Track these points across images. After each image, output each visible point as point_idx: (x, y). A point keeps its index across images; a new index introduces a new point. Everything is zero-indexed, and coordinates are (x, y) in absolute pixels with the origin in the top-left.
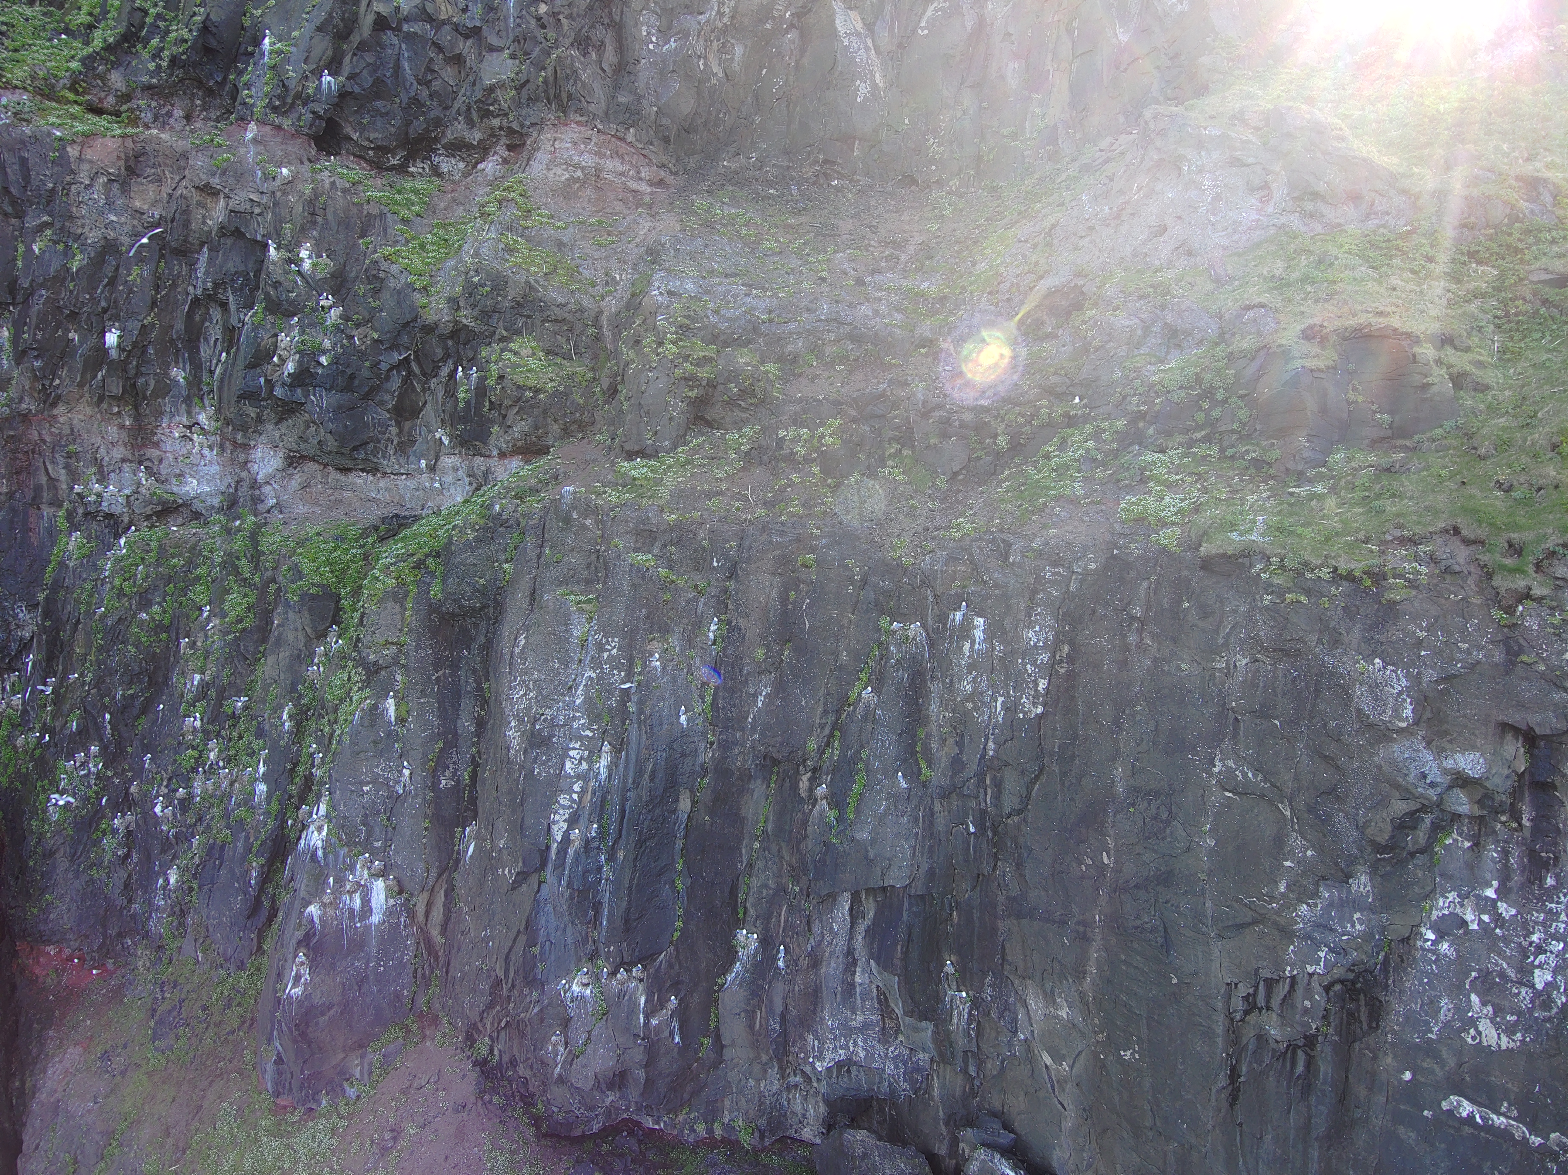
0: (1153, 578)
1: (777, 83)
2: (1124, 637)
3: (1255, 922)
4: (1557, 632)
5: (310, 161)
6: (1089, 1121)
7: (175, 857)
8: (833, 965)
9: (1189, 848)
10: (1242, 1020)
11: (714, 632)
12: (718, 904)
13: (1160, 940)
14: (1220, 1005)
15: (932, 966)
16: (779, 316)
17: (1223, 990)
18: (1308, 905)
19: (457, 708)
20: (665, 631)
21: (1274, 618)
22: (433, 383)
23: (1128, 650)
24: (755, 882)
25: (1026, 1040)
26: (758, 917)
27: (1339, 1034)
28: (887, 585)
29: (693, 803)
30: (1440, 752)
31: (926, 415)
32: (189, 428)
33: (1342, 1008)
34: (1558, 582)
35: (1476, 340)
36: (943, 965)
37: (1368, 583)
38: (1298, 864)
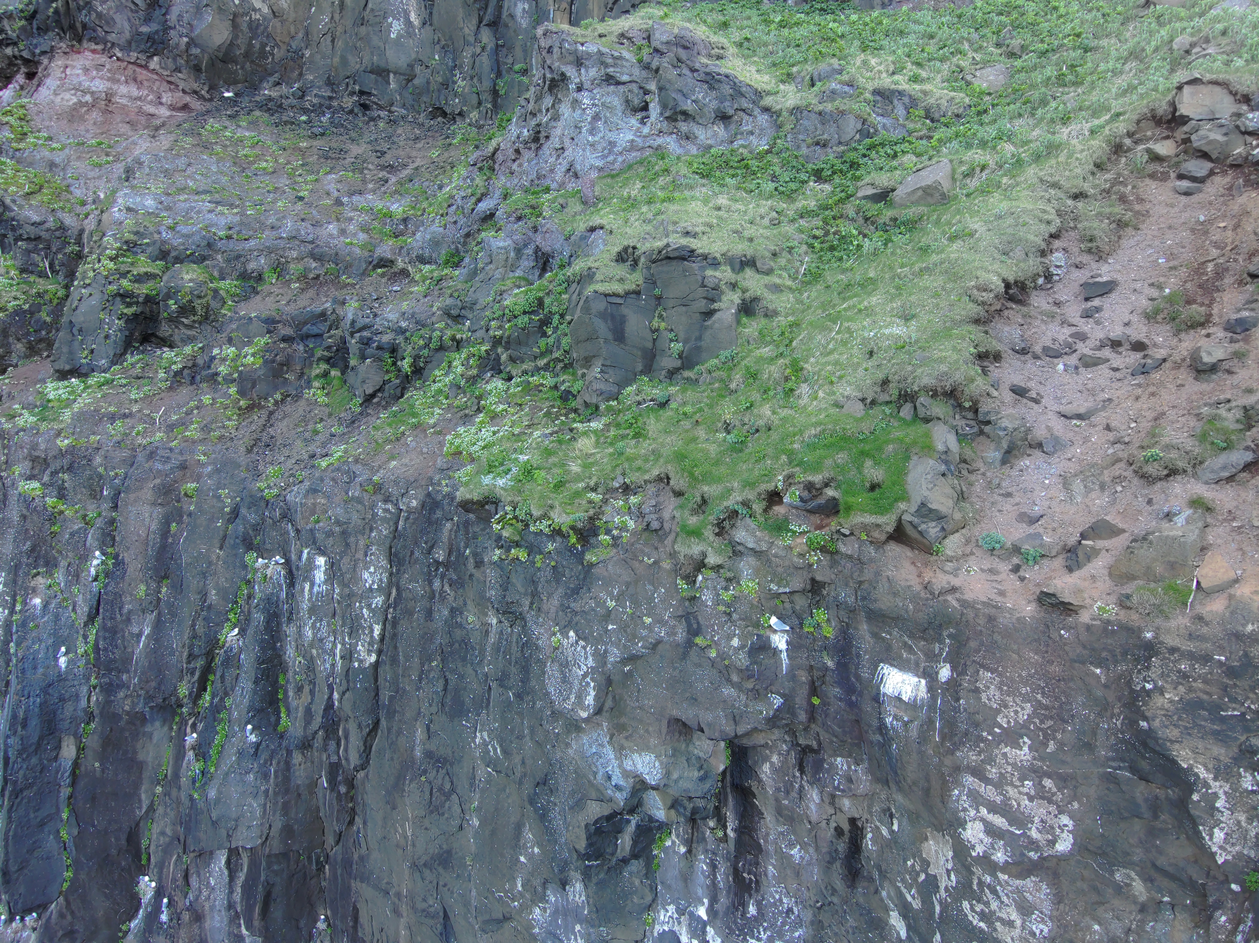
1: (323, 20)
2: (431, 583)
3: (506, 919)
4: (728, 611)
8: (217, 918)
11: (96, 567)
12: (114, 852)
13: (441, 927)
15: (302, 923)
16: (239, 233)
18: (540, 908)
20: (53, 565)
23: (433, 598)
24: (156, 829)
26: (157, 866)
28: (252, 517)
29: (80, 749)
30: (620, 750)
31: (353, 335)
34: (739, 548)
35: (782, 261)
36: (316, 920)
37: (573, 540)
38: (529, 860)
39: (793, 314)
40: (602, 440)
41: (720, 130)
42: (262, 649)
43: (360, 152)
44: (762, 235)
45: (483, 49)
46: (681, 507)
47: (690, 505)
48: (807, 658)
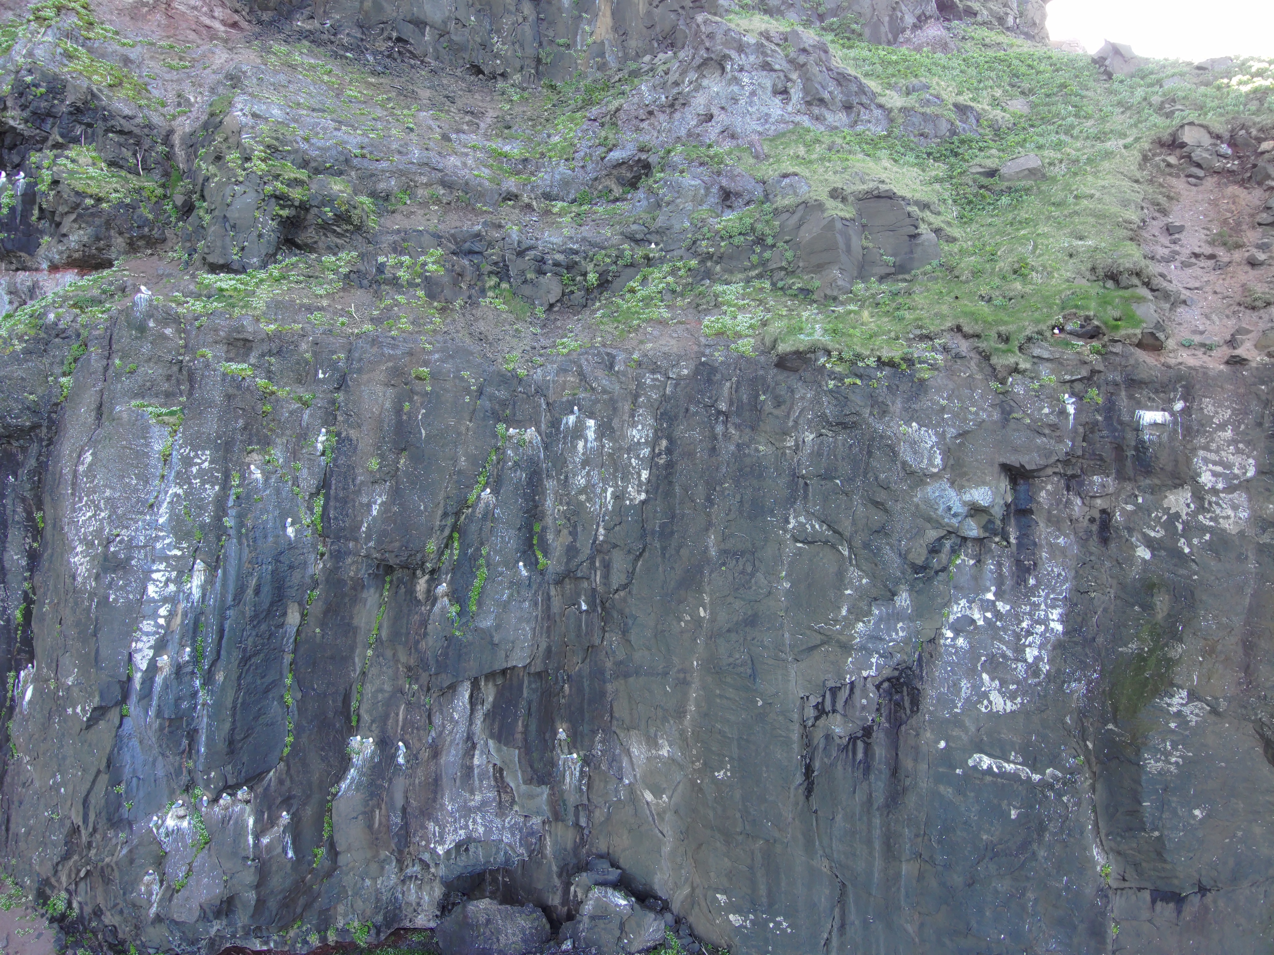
0: (734, 379)
2: (713, 428)
3: (823, 643)
6: (686, 842)
8: (453, 752)
9: (770, 592)
10: (813, 725)
11: (323, 442)
12: (330, 714)
13: (749, 672)
14: (796, 716)
15: (547, 735)
16: (371, 153)
17: (798, 704)
18: (864, 622)
20: (266, 443)
21: (836, 398)
23: (716, 439)
24: (369, 689)
25: (630, 784)
26: (373, 721)
27: (889, 720)
28: (502, 394)
29: (303, 616)
30: (960, 489)
31: (520, 254)
33: (890, 700)
36: (556, 733)
37: (904, 367)
38: (856, 591)
41: (844, 116)
42: (523, 501)
43: (429, 95)
45: (525, 19)
48: (1083, 418)
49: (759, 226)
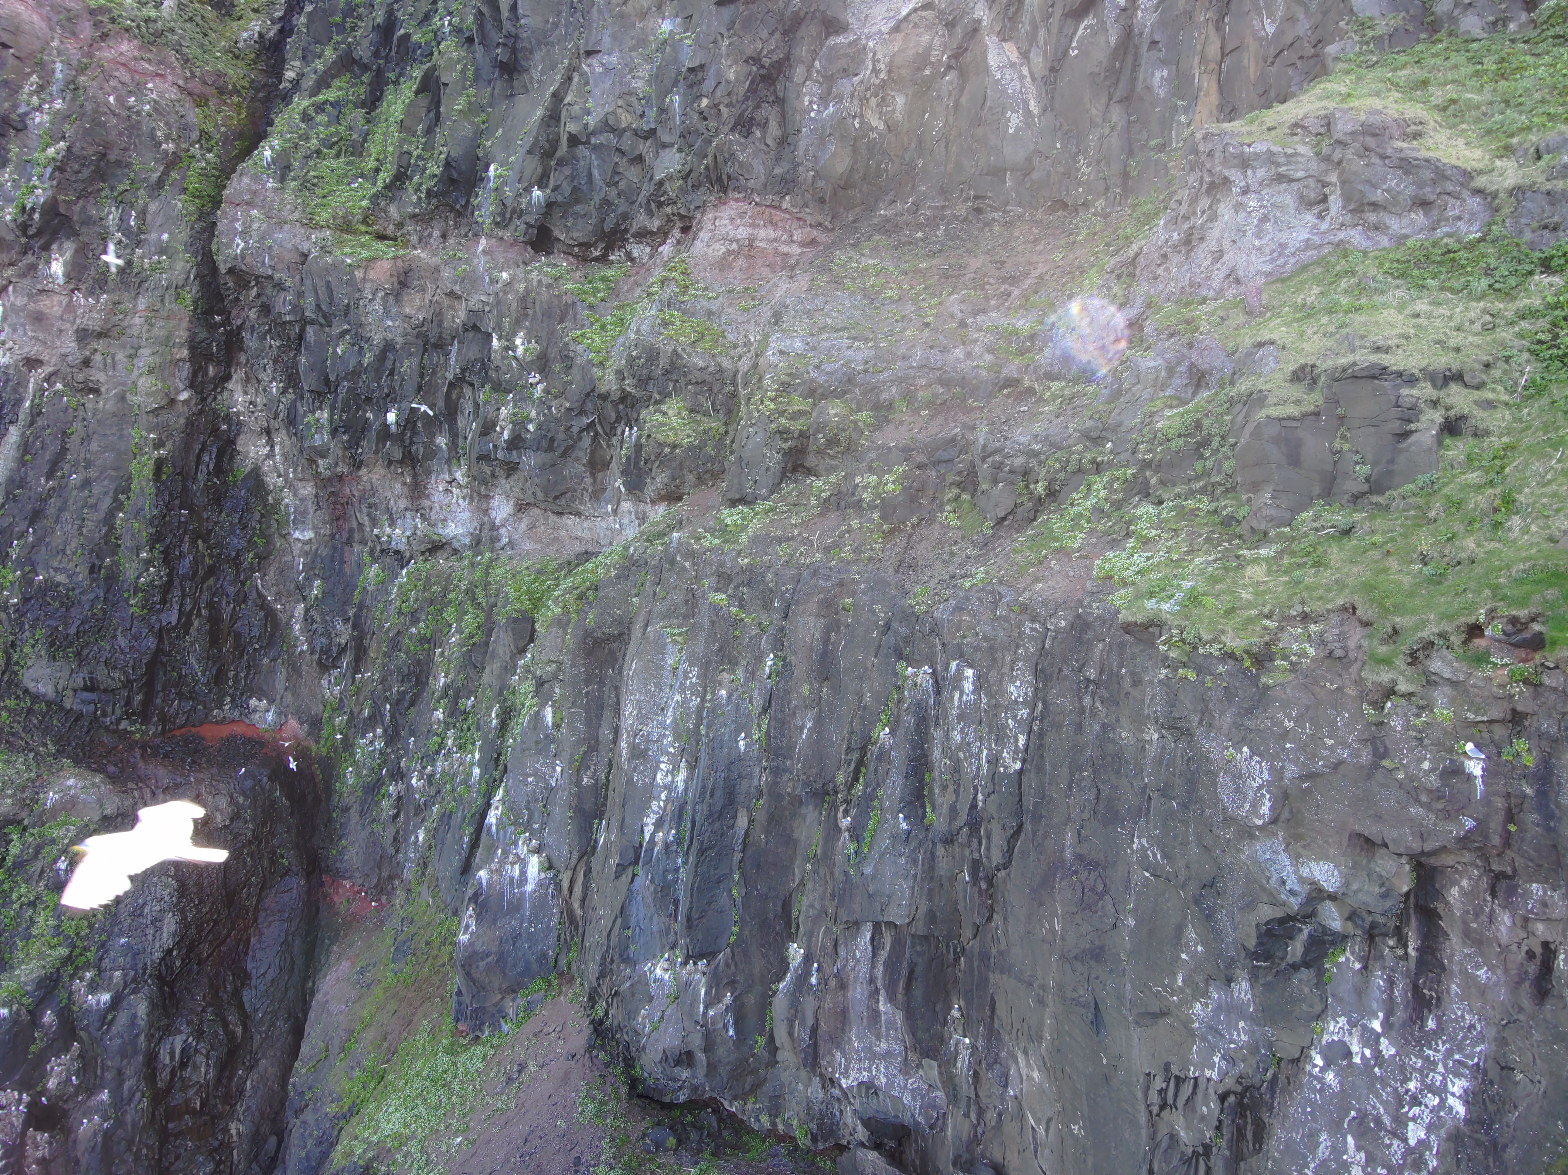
0: (1107, 640)
1: (938, 125)
2: (1080, 699)
3: (1163, 1013)
4: (1419, 736)
5: (526, 264)
7: (423, 820)
8: (859, 990)
9: (1115, 926)
10: (1157, 1115)
11: (770, 666)
12: (771, 916)
13: (1091, 1017)
14: (1140, 1094)
15: (938, 1008)
16: (874, 366)
17: (1144, 1080)
18: (1201, 1003)
19: (600, 717)
20: (733, 663)
21: (1167, 693)
22: (614, 441)
23: (1083, 712)
24: (805, 901)
25: (1016, 1097)
26: (805, 935)
27: (1230, 1149)
28: (903, 631)
29: (751, 821)
30: (1296, 857)
31: (983, 459)
32: (450, 483)
33: (1233, 1122)
34: (1434, 678)
35: (1497, 373)
36: (950, 1008)
37: (1248, 663)
38: (1191, 957)
39: (1508, 434)
40: (1274, 568)
41: (1419, 217)
42: (913, 748)
43: (979, 264)
44: (1471, 344)
45: (1113, 128)
46: (1370, 636)
47: (1380, 635)
48: (1505, 785)
49: (1206, 423)
